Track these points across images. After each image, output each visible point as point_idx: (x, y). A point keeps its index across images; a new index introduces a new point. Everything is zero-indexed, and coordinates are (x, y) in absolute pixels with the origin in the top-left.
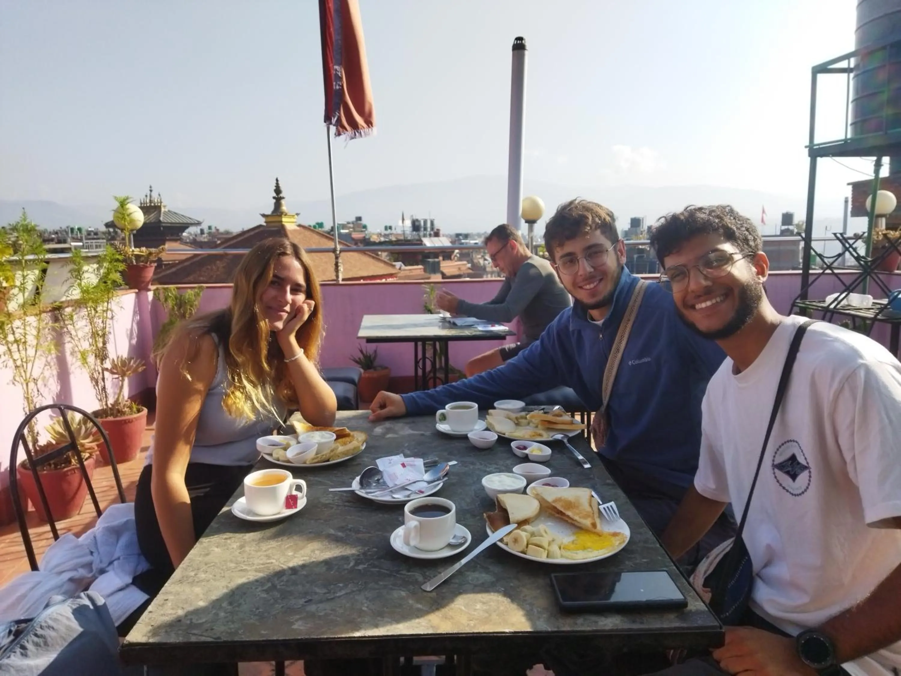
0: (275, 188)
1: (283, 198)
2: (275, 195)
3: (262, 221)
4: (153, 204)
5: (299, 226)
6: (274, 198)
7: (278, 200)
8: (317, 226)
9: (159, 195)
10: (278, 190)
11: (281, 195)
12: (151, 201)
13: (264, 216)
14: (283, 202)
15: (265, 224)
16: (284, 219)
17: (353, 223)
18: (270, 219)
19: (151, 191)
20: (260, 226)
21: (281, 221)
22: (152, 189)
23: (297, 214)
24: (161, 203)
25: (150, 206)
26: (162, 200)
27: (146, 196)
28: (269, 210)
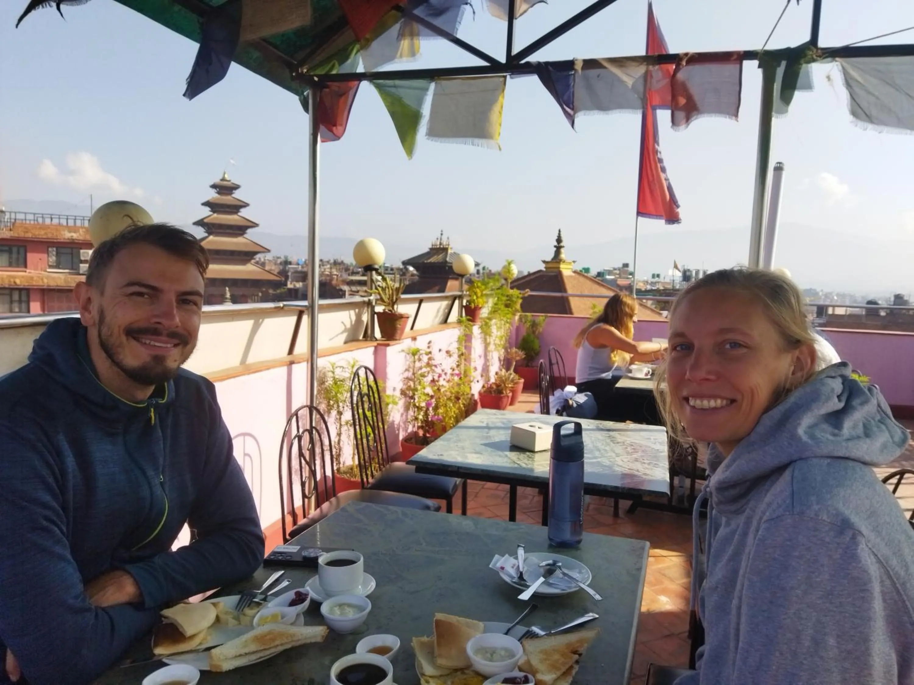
0: (556, 238)
1: (563, 247)
2: (556, 244)
3: (542, 267)
4: (442, 246)
5: (575, 272)
6: (555, 246)
7: (558, 249)
8: (583, 271)
9: (448, 238)
10: (559, 240)
11: (562, 244)
12: (441, 244)
13: (544, 262)
14: (562, 250)
15: (544, 269)
16: (562, 266)
17: (619, 269)
18: (550, 265)
19: (442, 234)
20: (540, 271)
21: (559, 268)
22: (443, 233)
23: (574, 262)
24: (449, 245)
25: (440, 248)
26: (450, 243)
27: (437, 239)
28: (549, 257)
